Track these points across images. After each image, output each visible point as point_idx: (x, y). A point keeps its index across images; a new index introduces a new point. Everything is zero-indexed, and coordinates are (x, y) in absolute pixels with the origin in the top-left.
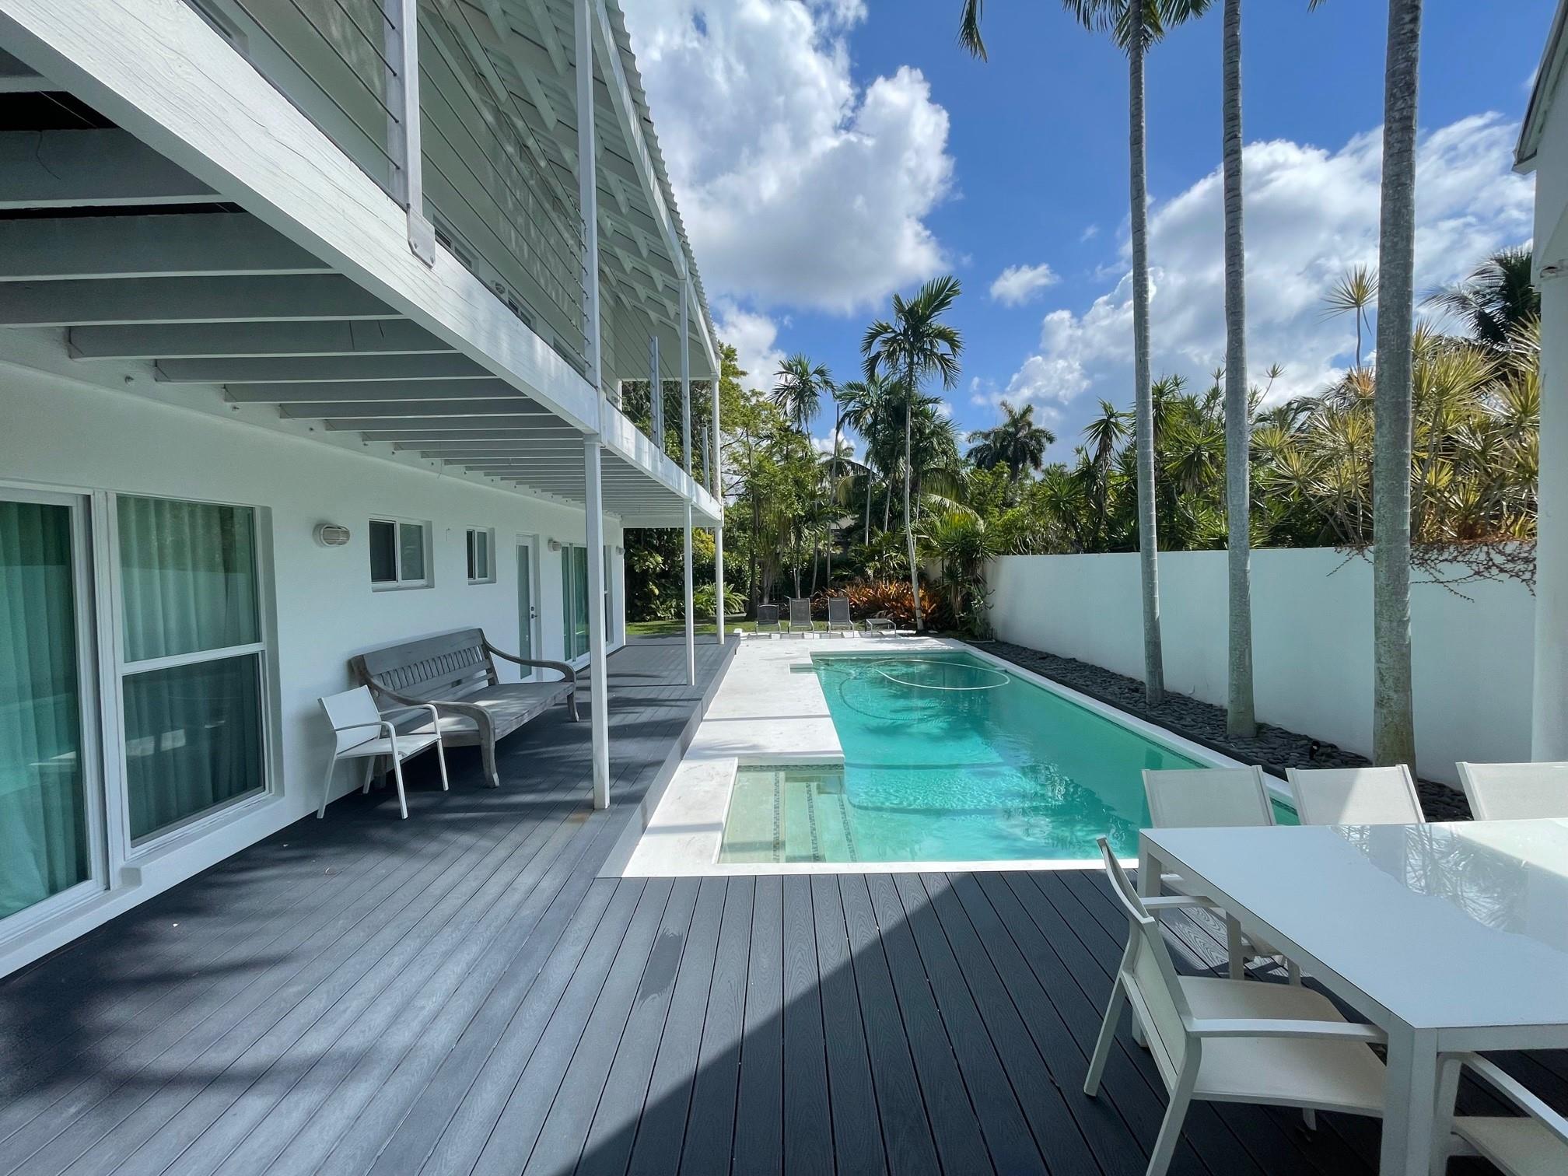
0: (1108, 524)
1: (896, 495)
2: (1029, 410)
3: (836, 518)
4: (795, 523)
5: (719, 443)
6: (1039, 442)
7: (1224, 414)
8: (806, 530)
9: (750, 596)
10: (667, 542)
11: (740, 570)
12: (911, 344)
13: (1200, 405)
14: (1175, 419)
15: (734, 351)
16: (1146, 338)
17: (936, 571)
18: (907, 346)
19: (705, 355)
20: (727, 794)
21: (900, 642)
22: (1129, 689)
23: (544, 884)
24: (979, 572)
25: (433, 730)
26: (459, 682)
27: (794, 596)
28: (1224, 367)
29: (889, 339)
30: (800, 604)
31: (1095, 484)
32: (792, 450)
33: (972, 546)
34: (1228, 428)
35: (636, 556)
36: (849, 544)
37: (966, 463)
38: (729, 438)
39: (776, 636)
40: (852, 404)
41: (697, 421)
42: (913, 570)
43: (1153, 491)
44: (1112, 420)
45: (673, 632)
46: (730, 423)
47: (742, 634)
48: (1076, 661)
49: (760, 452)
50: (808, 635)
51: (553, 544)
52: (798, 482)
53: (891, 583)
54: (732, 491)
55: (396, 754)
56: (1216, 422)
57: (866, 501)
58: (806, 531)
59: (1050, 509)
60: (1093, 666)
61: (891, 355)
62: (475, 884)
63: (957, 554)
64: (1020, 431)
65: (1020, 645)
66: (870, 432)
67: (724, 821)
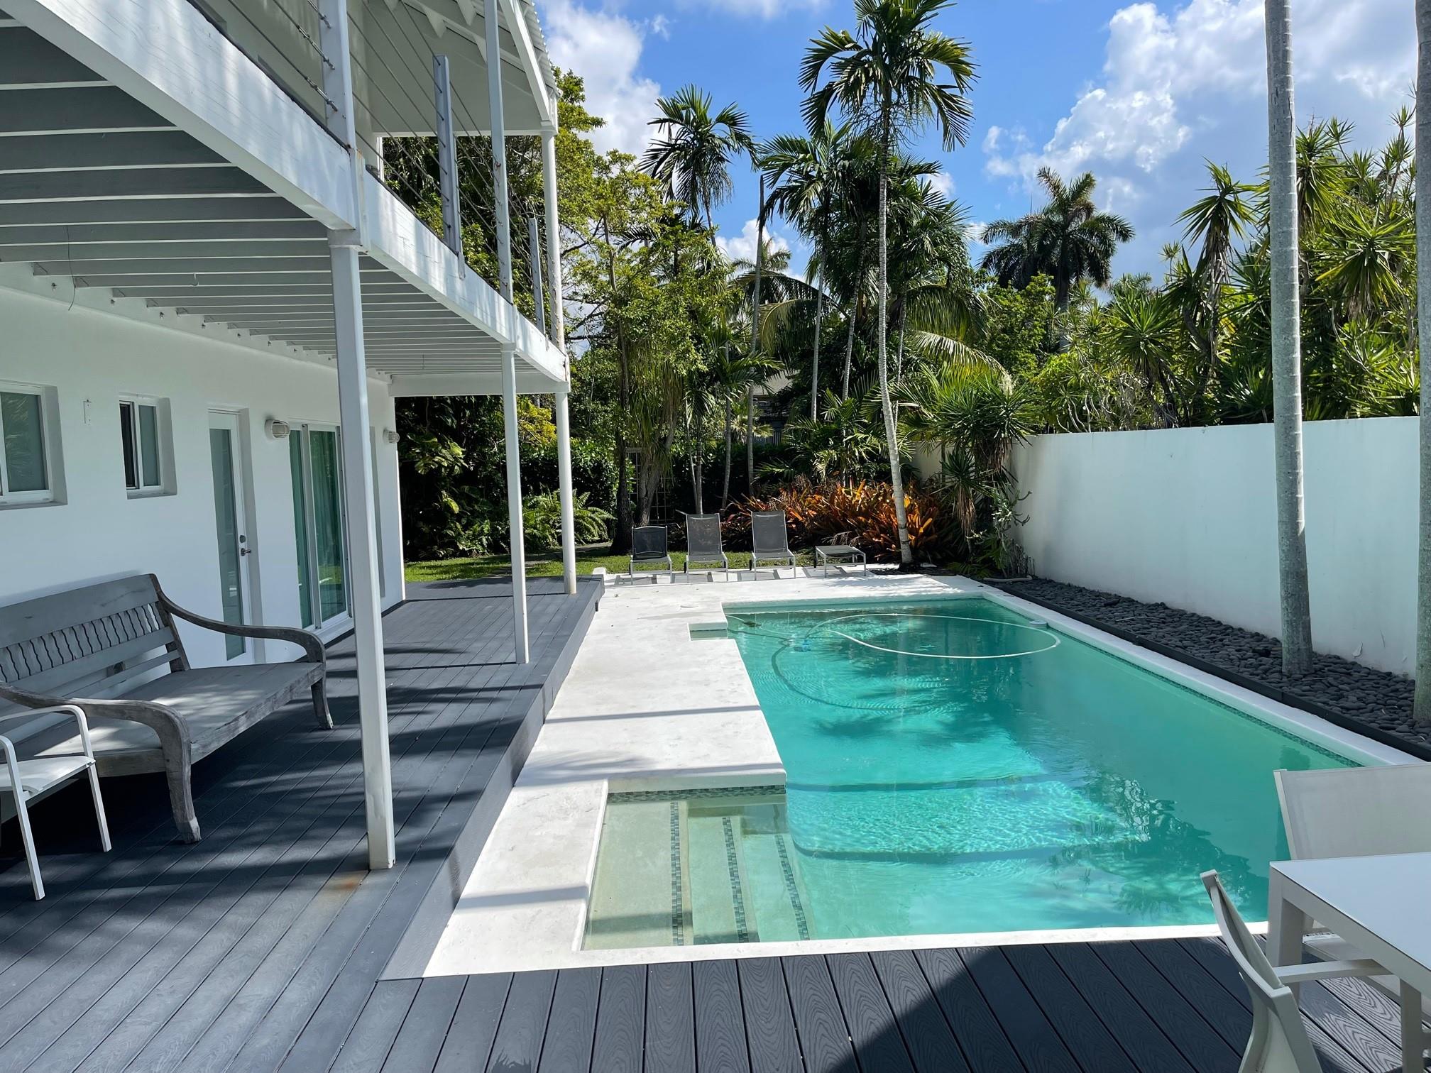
0: (1220, 376)
1: (864, 334)
2: (1087, 183)
3: (762, 375)
4: (692, 386)
5: (557, 249)
6: (1104, 239)
7: (1413, 188)
8: (711, 397)
9: (617, 512)
10: (471, 421)
11: (598, 468)
12: (887, 69)
13: (1374, 171)
14: (1334, 193)
15: (578, 83)
16: (1286, 54)
17: (933, 461)
18: (879, 72)
19: (529, 90)
20: (593, 839)
21: (874, 583)
22: (1254, 651)
23: (293, 995)
24: (1004, 462)
25: (82, 750)
26: (118, 668)
27: (693, 511)
28: (1412, 104)
29: (848, 61)
30: (702, 523)
31: (1200, 308)
32: (685, 257)
33: (992, 419)
34: (1420, 210)
35: (416, 446)
36: (783, 420)
37: (980, 278)
38: (573, 236)
39: (664, 579)
40: (785, 176)
41: (518, 208)
42: (894, 462)
43: (1297, 318)
44: (1228, 197)
45: (487, 575)
46: (576, 209)
47: (607, 577)
48: (1167, 608)
49: (629, 261)
50: (718, 576)
51: (274, 425)
52: (695, 314)
53: (856, 485)
54: (582, 331)
55: (19, 790)
56: (1401, 201)
57: (811, 344)
58: (712, 399)
59: (1123, 354)
60: (1193, 615)
61: (851, 90)
62: (171, 1002)
63: (967, 433)
64: (1072, 220)
65: (1074, 584)
66: (817, 225)
67: (588, 881)
